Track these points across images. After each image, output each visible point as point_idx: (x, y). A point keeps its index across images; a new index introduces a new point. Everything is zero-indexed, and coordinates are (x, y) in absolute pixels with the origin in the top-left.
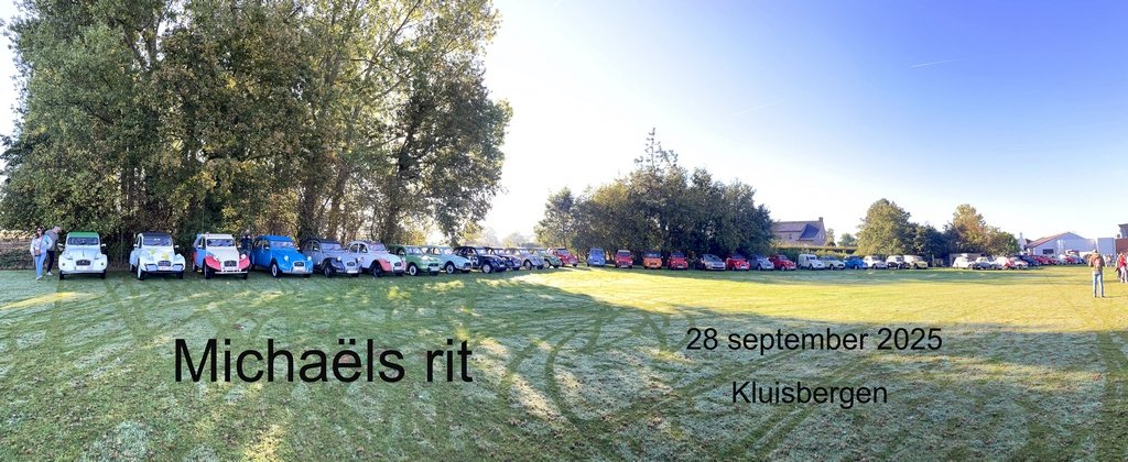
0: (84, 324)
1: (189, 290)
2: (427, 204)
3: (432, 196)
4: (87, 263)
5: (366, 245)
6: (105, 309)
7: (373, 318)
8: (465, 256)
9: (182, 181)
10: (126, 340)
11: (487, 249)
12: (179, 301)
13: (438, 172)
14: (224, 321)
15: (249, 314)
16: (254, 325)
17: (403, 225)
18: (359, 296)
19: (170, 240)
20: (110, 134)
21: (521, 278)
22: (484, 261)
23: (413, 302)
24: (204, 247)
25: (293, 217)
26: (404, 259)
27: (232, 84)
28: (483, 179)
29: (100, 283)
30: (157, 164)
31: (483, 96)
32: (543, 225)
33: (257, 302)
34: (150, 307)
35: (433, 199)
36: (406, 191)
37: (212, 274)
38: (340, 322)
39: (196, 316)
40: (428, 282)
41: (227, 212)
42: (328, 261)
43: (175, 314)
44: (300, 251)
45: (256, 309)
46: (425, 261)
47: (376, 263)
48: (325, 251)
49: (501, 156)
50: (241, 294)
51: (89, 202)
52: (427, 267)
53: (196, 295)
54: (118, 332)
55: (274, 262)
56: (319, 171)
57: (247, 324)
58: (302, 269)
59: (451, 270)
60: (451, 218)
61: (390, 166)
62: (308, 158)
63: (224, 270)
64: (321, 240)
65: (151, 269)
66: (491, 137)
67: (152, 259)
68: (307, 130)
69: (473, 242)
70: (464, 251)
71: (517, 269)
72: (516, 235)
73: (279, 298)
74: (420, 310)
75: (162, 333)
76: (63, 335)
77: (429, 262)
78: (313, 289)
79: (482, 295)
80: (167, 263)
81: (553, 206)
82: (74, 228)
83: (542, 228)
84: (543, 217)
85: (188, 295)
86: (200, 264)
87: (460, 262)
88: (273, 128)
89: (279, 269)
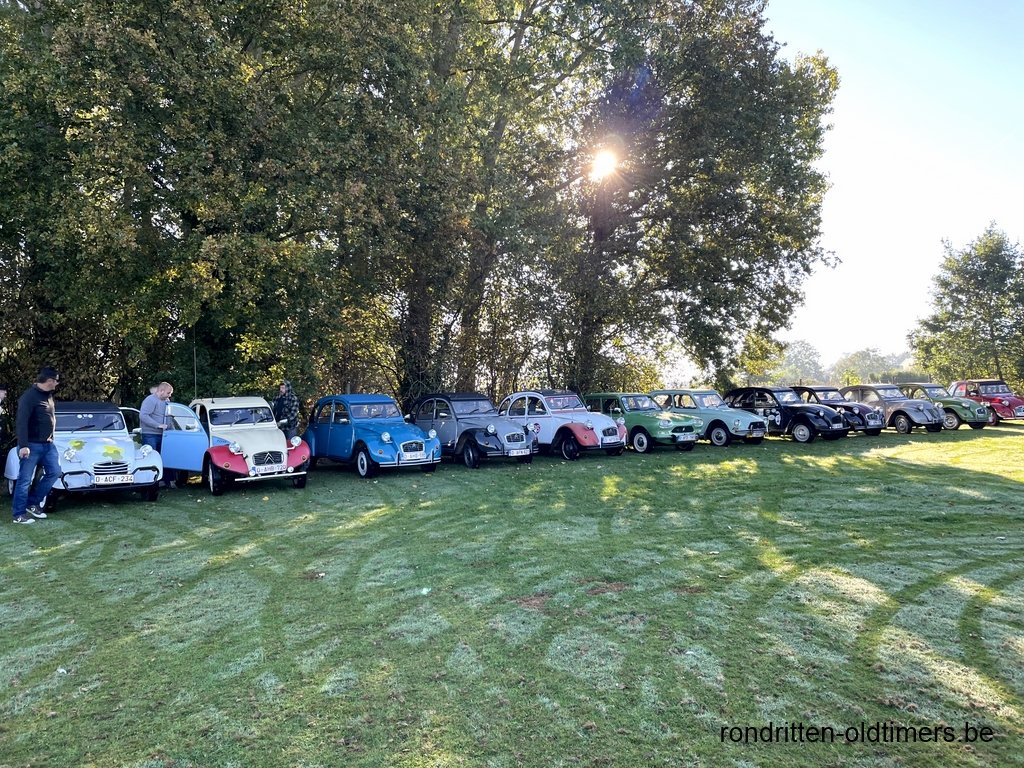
1: (183, 522)
2: (658, 304)
3: (669, 286)
5: (542, 398)
7: (576, 533)
8: (749, 407)
9: (139, 280)
11: (799, 391)
12: (165, 545)
13: (679, 233)
14: (279, 569)
15: (326, 551)
16: (344, 568)
17: (612, 353)
18: (541, 497)
21: (888, 452)
22: (793, 417)
23: (651, 501)
25: (387, 352)
26: (622, 421)
27: (247, 73)
28: (779, 239)
30: (75, 237)
31: (765, 57)
32: (934, 329)
33: (340, 528)
34: (97, 564)
35: (670, 294)
36: (614, 281)
37: (228, 484)
38: (513, 544)
39: (214, 569)
40: (676, 463)
41: (248, 347)
42: (469, 436)
43: (164, 571)
44: (411, 421)
45: (339, 540)
46: (666, 422)
47: (565, 433)
48: (465, 415)
49: (816, 182)
50: (301, 519)
52: (670, 433)
53: (203, 530)
55: (361, 446)
56: (438, 257)
57: (329, 568)
58: (420, 456)
59: (721, 439)
60: (712, 331)
61: (577, 233)
62: (414, 233)
63: (255, 472)
64: (447, 397)
66: (789, 143)
67: (77, 460)
69: (765, 378)
70: (746, 398)
71: (875, 432)
72: (864, 355)
74: (668, 515)
75: (147, 608)
77: (673, 424)
78: (447, 491)
79: (799, 487)
80: (119, 468)
81: (956, 281)
83: (929, 336)
84: (929, 311)
85: (181, 532)
87: (740, 421)
88: (341, 173)
89: (372, 461)
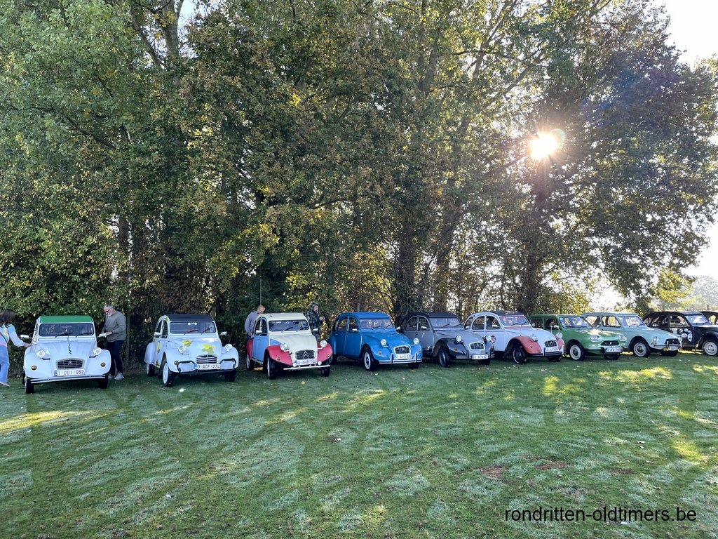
0: (95, 455)
1: (249, 396)
2: (587, 248)
3: (596, 234)
4: (77, 364)
5: (497, 317)
6: (122, 432)
7: (526, 420)
8: (665, 327)
9: (228, 236)
10: (171, 471)
11: (707, 314)
12: (238, 412)
14: (310, 433)
15: (342, 422)
16: (354, 436)
17: (551, 284)
18: (497, 391)
19: (212, 325)
20: (109, 162)
22: (703, 335)
23: (586, 398)
24: (265, 333)
25: (385, 283)
26: (560, 335)
27: (297, 100)
28: (687, 197)
29: (100, 395)
30: (190, 209)
31: (669, 61)
33: (352, 406)
34: (195, 423)
35: (596, 240)
36: (552, 231)
37: (279, 371)
38: (476, 426)
39: (268, 430)
40: (605, 369)
41: (294, 280)
42: (442, 343)
43: (236, 430)
44: (401, 331)
45: (351, 415)
46: (595, 337)
47: (515, 344)
48: (439, 329)
49: (715, 152)
50: (327, 396)
51: (74, 268)
52: (599, 346)
53: (262, 403)
54: (153, 461)
55: (366, 349)
56: (421, 216)
57: (344, 435)
58: (407, 357)
59: (642, 352)
60: (631, 267)
61: (522, 197)
62: (404, 200)
63: (297, 364)
65: (186, 368)
66: (692, 124)
67: (187, 353)
68: (401, 160)
69: (677, 305)
70: (663, 320)
73: (382, 398)
74: (600, 410)
75: (225, 456)
76: (63, 473)
77: (601, 339)
78: (426, 383)
80: (211, 359)
82: (46, 309)
85: (249, 403)
86: (259, 357)
87: (658, 338)
88: (355, 161)
89: (374, 359)
